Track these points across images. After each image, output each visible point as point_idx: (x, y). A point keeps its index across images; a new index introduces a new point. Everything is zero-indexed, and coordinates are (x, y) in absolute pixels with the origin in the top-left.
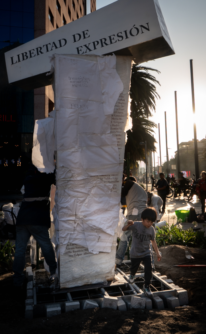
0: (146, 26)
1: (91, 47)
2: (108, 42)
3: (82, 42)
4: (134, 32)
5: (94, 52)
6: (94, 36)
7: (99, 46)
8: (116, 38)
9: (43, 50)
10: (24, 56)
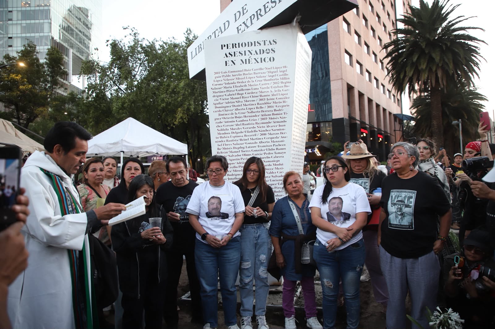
1: (249, 23)
3: (243, 19)
6: (251, 10)
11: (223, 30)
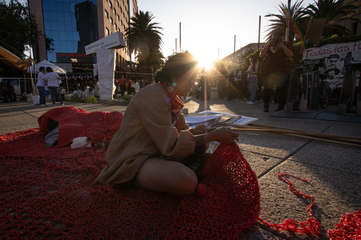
0: (117, 42)
1: (105, 46)
2: (108, 45)
3: (103, 45)
4: (114, 43)
5: (105, 48)
6: (106, 44)
7: (106, 46)
8: (110, 45)
9: (94, 46)
10: (90, 48)
11: (97, 46)
